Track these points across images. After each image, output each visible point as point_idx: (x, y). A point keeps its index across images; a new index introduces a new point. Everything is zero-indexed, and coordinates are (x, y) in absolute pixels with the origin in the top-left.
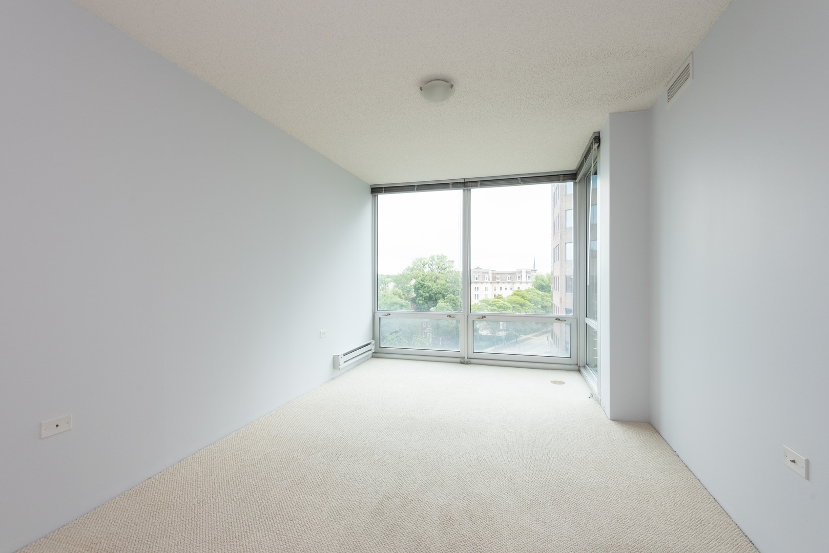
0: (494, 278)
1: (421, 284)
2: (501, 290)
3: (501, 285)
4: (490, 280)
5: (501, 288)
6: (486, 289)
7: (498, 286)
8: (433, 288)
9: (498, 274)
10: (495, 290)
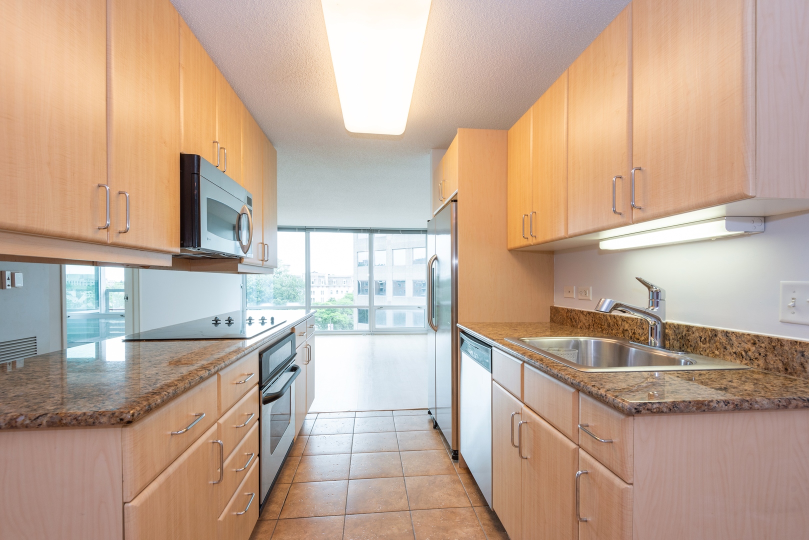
0: (330, 282)
1: (252, 288)
2: (337, 293)
3: (337, 288)
4: (326, 284)
5: (337, 291)
6: (322, 292)
7: (334, 290)
8: (266, 292)
9: (335, 278)
10: (332, 293)
